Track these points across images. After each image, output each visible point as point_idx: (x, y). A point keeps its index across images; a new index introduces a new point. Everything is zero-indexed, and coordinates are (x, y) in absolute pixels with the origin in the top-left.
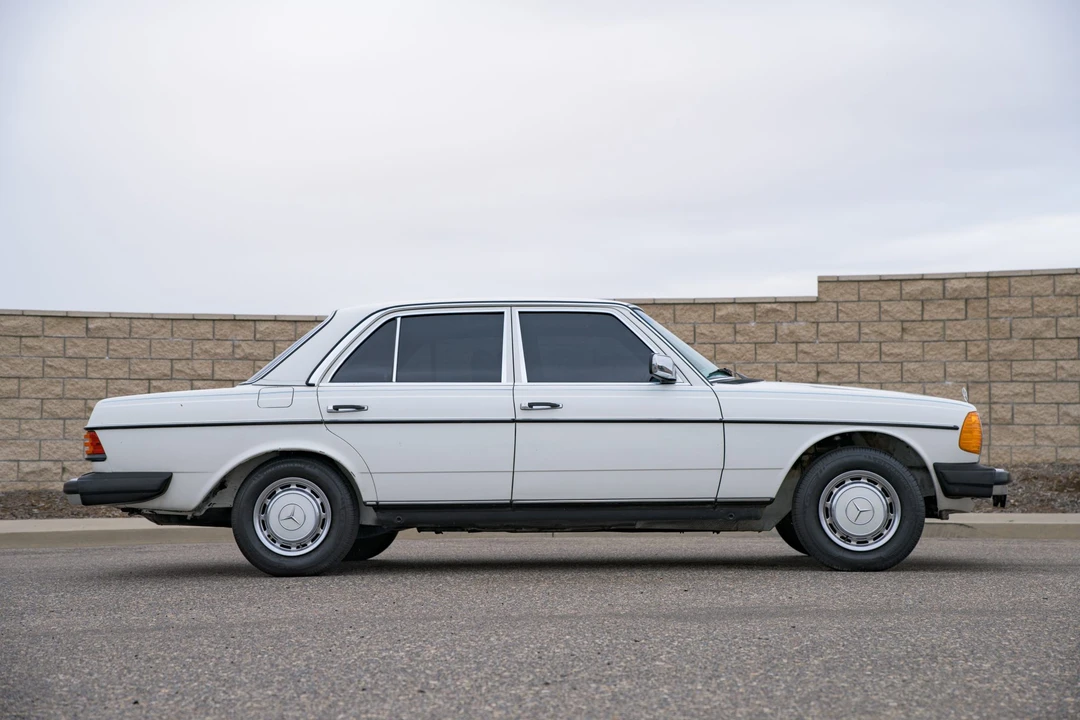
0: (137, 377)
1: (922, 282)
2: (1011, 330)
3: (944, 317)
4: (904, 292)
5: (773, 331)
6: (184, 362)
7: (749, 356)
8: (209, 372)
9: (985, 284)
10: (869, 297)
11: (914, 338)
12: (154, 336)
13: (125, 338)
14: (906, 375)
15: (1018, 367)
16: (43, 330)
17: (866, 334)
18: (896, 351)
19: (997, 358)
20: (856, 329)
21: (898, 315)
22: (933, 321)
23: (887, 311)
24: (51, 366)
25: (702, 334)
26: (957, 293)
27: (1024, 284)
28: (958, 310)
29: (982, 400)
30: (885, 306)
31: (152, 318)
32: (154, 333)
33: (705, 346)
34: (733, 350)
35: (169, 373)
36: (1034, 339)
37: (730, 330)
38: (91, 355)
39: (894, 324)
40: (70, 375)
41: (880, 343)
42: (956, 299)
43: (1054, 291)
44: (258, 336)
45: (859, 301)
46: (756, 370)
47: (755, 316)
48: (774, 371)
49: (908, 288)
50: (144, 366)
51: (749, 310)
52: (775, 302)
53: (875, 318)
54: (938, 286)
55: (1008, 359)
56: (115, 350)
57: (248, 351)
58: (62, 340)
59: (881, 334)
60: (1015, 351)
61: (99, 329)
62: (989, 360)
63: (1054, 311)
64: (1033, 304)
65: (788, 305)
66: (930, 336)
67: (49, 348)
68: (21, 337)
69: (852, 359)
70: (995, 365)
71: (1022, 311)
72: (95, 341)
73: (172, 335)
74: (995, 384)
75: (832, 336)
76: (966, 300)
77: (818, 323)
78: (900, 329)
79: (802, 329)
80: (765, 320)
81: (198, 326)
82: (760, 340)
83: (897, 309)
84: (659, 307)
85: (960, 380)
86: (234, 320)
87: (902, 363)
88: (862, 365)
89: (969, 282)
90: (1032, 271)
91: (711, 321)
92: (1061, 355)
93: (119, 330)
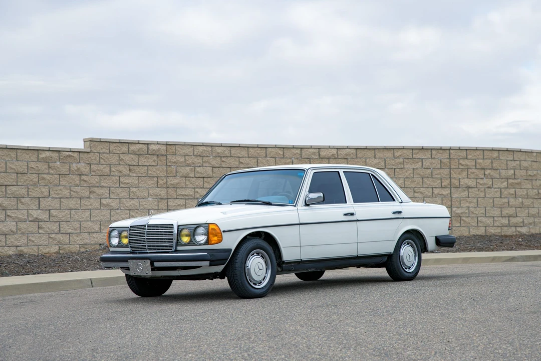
1: (139, 145)
2: (176, 172)
3: (148, 164)
4: (130, 149)
5: (69, 168)
7: (56, 182)
9: (165, 148)
10: (114, 151)
11: (134, 175)
14: (132, 194)
15: (179, 191)
17: (113, 171)
18: (127, 181)
19: (171, 186)
20: (109, 169)
21: (128, 162)
22: (143, 166)
23: (122, 159)
25: (32, 168)
26: (154, 152)
27: (182, 149)
28: (154, 161)
29: (164, 208)
30: (122, 157)
33: (34, 175)
34: (49, 178)
36: (186, 177)
37: (46, 166)
39: (126, 166)
41: (120, 177)
42: (153, 155)
43: (194, 153)
45: (110, 153)
46: (61, 190)
47: (59, 159)
48: (69, 191)
49: (133, 148)
51: (55, 155)
52: (71, 151)
53: (117, 163)
54: (145, 147)
55: (175, 187)
59: (120, 171)
60: (178, 183)
62: (167, 188)
63: (194, 164)
64: (185, 159)
65: (76, 153)
66: (142, 174)
69: (107, 185)
70: (170, 190)
71: (181, 163)
74: (170, 200)
75: (97, 172)
76: (157, 155)
77: (90, 164)
78: (128, 169)
79: (83, 167)
80: (65, 161)
82: (62, 173)
83: (128, 159)
84: (8, 150)
85: (154, 197)
87: (129, 188)
88: (111, 189)
89: (159, 146)
90: (185, 142)
91: (36, 160)
92: (197, 186)
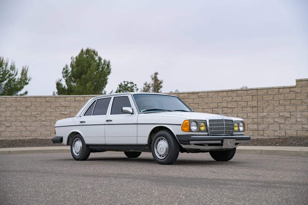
0: (209, 108)
6: (220, 103)
8: (226, 105)
12: (213, 97)
13: (207, 98)
16: (189, 97)
24: (191, 106)
31: (213, 92)
32: (213, 96)
35: (217, 106)
38: (199, 102)
40: (195, 108)
44: (238, 95)
50: (211, 105)
52: (284, 88)
56: (205, 101)
57: (235, 99)
58: (193, 99)
61: (201, 96)
65: (288, 88)
67: (190, 101)
68: (184, 99)
72: (200, 99)
73: (218, 96)
81: (223, 93)
86: (232, 91)
93: (205, 95)
